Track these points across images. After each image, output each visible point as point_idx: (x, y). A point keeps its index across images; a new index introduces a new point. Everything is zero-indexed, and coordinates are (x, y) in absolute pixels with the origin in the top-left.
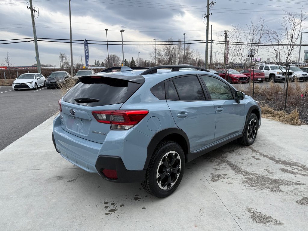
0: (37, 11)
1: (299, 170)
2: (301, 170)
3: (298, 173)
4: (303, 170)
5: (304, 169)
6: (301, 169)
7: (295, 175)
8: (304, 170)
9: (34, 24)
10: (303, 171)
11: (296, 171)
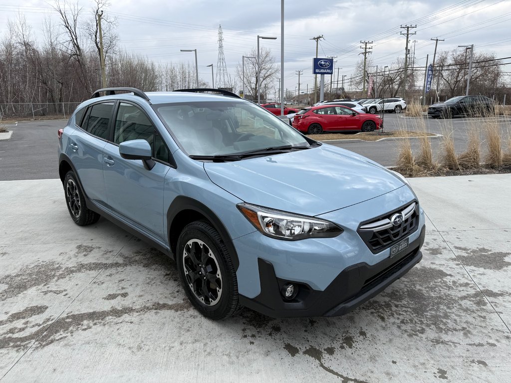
1: (16, 328)
2: (12, 331)
3: (11, 322)
4: (10, 335)
5: (10, 339)
6: (16, 336)
7: (10, 314)
8: (8, 336)
10: (7, 333)
11: (19, 324)
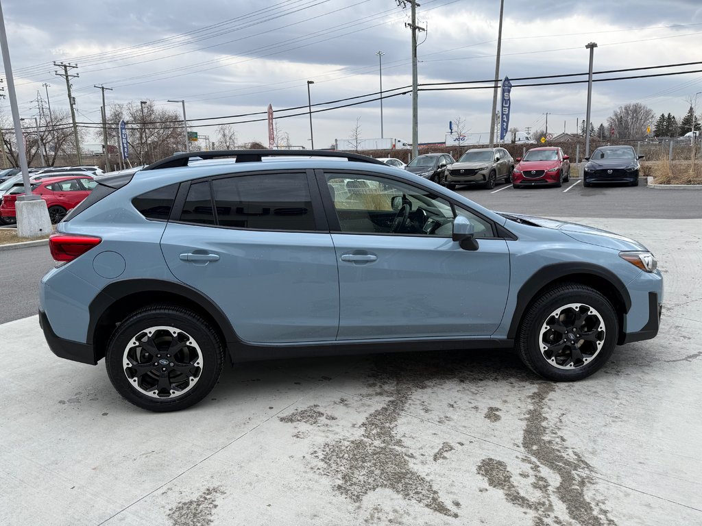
0: (424, 30)
9: (415, 56)
